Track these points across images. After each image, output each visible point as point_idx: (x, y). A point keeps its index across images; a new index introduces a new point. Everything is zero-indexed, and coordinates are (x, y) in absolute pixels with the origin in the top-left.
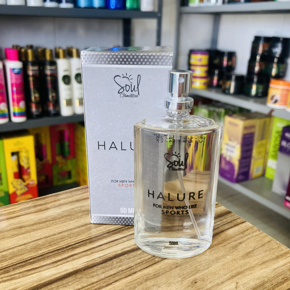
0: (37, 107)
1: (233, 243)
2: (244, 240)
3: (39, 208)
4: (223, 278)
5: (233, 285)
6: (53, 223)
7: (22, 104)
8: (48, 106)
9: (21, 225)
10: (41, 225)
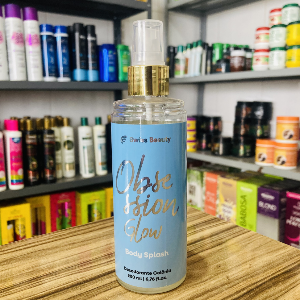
0: (34, 175)
1: (243, 243)
2: (251, 241)
3: (83, 231)
4: (239, 263)
5: (248, 266)
6: (98, 240)
7: (20, 172)
8: (44, 173)
9: (73, 242)
10: (89, 241)
